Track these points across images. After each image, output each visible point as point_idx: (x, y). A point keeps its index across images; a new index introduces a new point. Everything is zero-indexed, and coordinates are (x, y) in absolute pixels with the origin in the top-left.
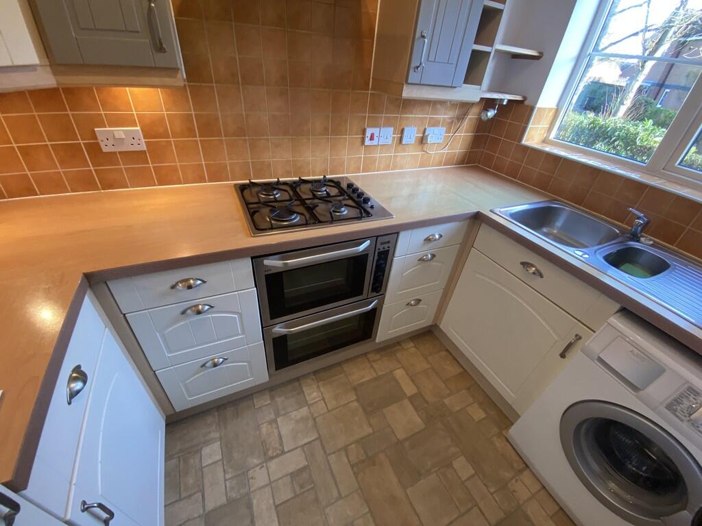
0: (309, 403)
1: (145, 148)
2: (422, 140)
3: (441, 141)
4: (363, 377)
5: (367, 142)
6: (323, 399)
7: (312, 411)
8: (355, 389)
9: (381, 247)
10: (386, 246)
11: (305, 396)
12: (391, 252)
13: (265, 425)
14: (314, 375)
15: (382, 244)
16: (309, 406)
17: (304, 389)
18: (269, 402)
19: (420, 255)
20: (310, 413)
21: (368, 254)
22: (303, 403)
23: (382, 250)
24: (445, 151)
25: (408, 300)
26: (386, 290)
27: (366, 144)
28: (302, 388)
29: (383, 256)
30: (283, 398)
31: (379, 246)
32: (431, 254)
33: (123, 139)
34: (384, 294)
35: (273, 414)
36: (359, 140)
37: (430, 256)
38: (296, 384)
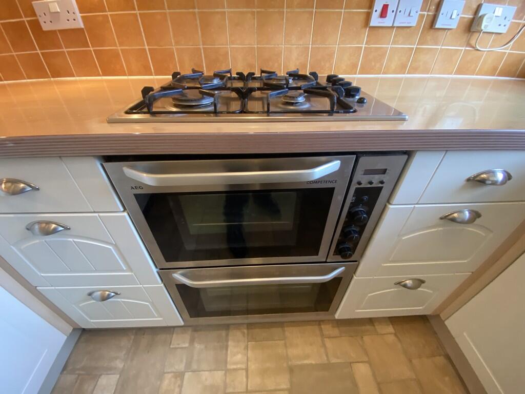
0: (230, 367)
1: (81, 25)
2: (472, 26)
3: (503, 30)
4: (307, 357)
5: (375, 21)
6: (247, 370)
7: (228, 380)
8: (291, 370)
9: (364, 180)
10: (376, 179)
11: (226, 354)
12: (384, 194)
13: (170, 375)
14: (248, 329)
15: (368, 172)
16: (227, 371)
17: (230, 343)
18: (187, 345)
19: (446, 208)
20: (225, 383)
21: (333, 189)
22: (221, 364)
23: (365, 185)
24: (508, 50)
25: (400, 277)
26: (362, 255)
27: (372, 24)
28: (227, 341)
29: (366, 198)
30: (202, 346)
31: (359, 176)
32: (471, 212)
33: (58, 12)
34: (357, 262)
35: (184, 364)
36: (362, 17)
37: (467, 214)
38: (224, 333)
